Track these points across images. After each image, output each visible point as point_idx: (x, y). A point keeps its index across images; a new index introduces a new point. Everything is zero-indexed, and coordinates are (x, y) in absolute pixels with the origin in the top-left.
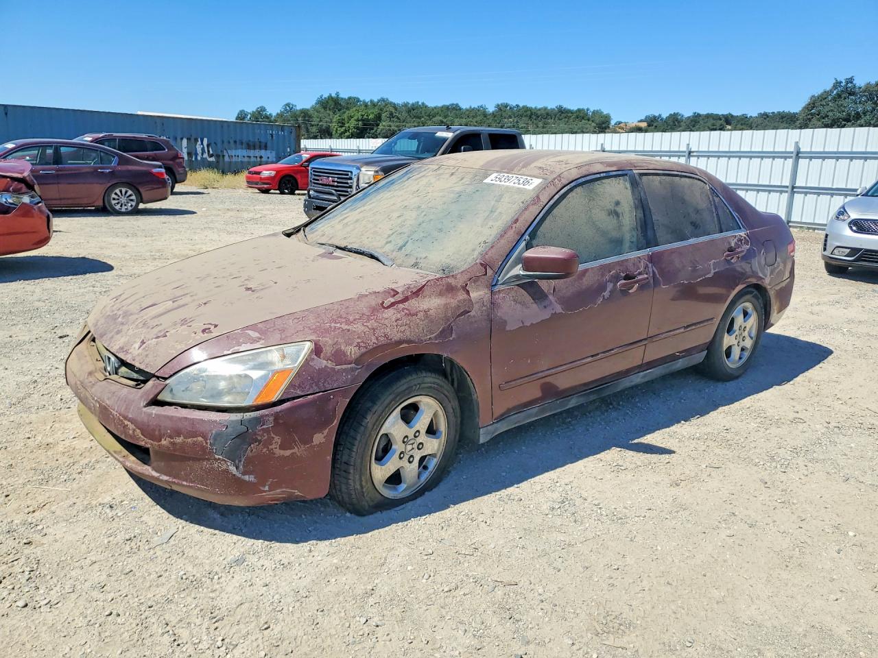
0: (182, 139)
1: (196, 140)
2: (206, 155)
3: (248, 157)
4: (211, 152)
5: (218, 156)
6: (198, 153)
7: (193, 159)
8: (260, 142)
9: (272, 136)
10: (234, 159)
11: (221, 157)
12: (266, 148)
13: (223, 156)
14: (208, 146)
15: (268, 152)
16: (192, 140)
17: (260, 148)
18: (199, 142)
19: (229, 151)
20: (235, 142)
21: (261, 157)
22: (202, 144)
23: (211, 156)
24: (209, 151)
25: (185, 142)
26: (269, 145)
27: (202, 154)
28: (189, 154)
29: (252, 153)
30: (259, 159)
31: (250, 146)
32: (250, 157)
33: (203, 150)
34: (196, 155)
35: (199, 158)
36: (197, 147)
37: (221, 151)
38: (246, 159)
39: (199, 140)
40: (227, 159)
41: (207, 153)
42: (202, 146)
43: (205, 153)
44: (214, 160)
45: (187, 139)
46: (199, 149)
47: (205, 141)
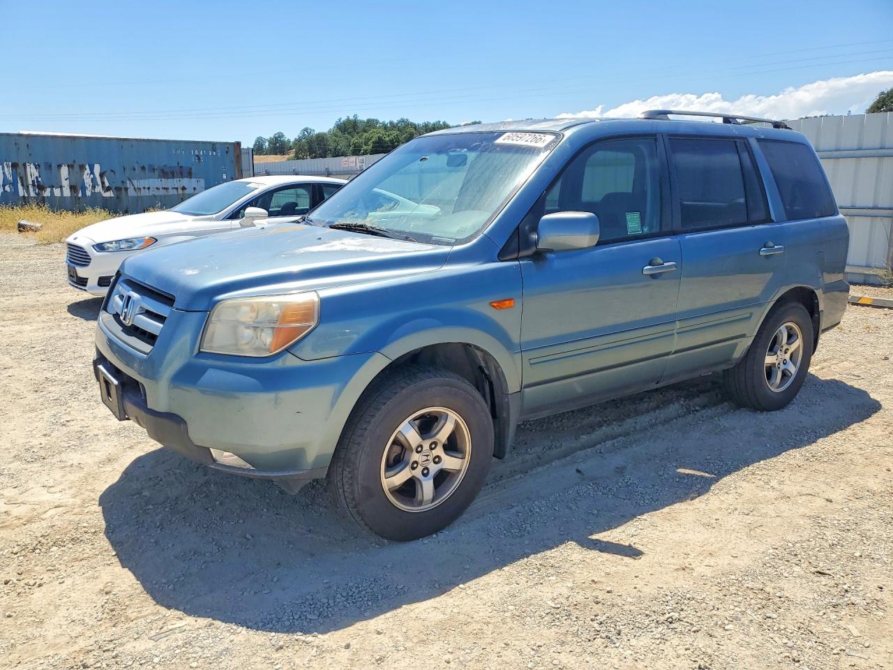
0: (59, 166)
1: (82, 168)
2: (99, 189)
3: (164, 188)
4: (107, 184)
5: (118, 189)
6: (87, 186)
7: (80, 195)
8: (181, 167)
9: (199, 159)
10: (144, 193)
11: (123, 190)
12: (190, 175)
13: (126, 189)
14: (102, 175)
15: (194, 180)
16: (77, 168)
17: (182, 175)
18: (88, 171)
19: (135, 182)
20: (143, 168)
21: (184, 188)
22: (92, 172)
23: (108, 189)
24: (103, 183)
25: (64, 171)
26: (193, 171)
27: (94, 187)
28: (73, 188)
29: (171, 183)
30: (180, 191)
31: (165, 173)
32: (166, 189)
33: (93, 180)
34: (84, 188)
35: (88, 193)
36: (84, 177)
37: (123, 182)
38: (162, 192)
39: (87, 167)
40: (131, 192)
41: (101, 186)
42: (92, 176)
43: (98, 185)
44: (112, 195)
45: (68, 166)
46: (87, 180)
47: (97, 169)
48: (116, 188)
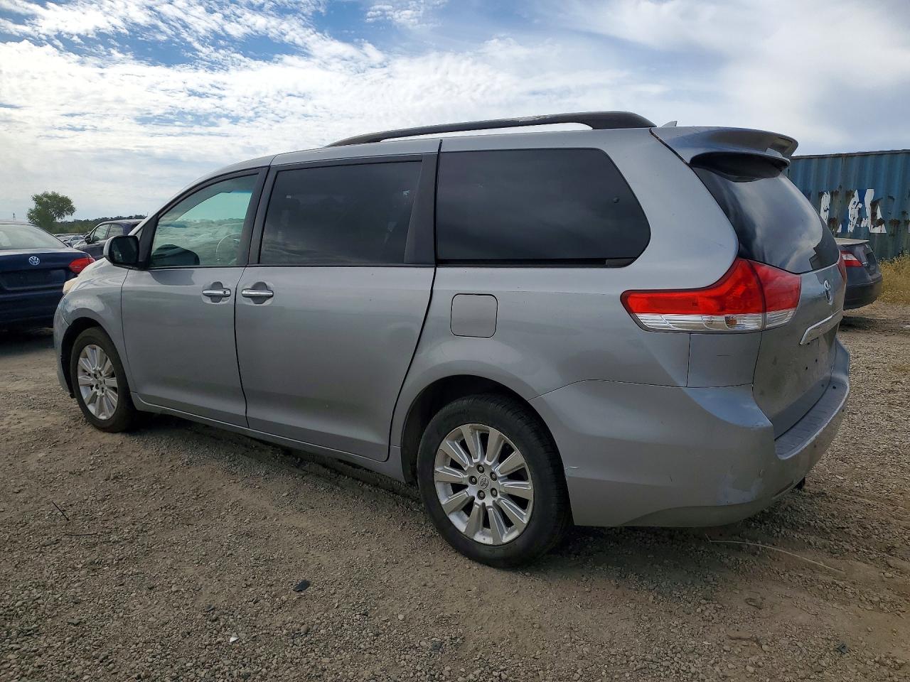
0: (821, 194)
1: (849, 195)
2: (866, 223)
4: (879, 216)
5: (896, 223)
6: (851, 219)
7: (840, 231)
11: (903, 223)
14: (874, 204)
16: (842, 195)
18: (856, 198)
22: (862, 200)
23: (880, 223)
24: (874, 214)
25: (825, 200)
27: (860, 221)
28: (831, 221)
33: (861, 212)
34: (846, 222)
35: (851, 228)
36: (850, 207)
37: (904, 213)
39: (856, 193)
41: (870, 218)
42: (860, 206)
43: (866, 217)
44: (884, 231)
45: (832, 194)
46: (853, 211)
47: (870, 195)
48: (891, 222)
